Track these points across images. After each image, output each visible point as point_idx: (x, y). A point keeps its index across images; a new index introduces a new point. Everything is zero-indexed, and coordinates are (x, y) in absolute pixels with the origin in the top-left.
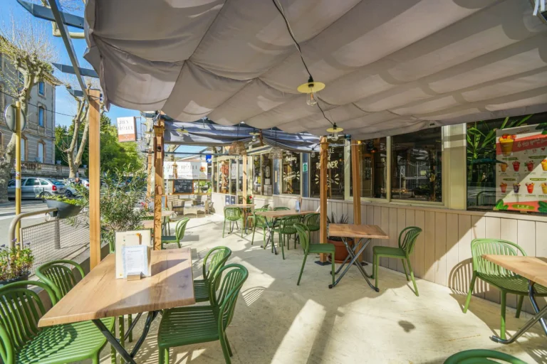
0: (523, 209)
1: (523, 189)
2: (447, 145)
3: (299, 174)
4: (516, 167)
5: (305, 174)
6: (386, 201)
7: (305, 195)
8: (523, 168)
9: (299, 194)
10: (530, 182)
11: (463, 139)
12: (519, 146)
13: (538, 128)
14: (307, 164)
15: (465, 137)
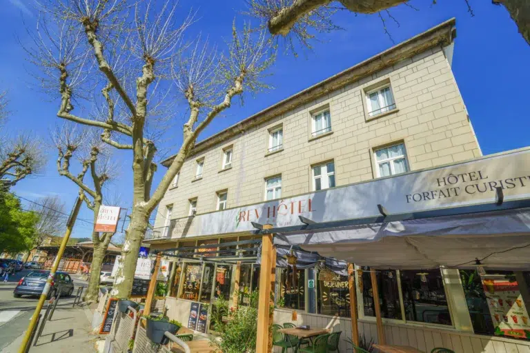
0: (514, 334)
1: (510, 321)
2: (447, 281)
3: (304, 289)
4: (501, 302)
5: (311, 291)
6: (403, 322)
7: (311, 310)
8: (505, 305)
9: (304, 309)
10: (513, 315)
11: (458, 278)
12: (498, 288)
13: (506, 278)
14: (313, 281)
15: (459, 276)
